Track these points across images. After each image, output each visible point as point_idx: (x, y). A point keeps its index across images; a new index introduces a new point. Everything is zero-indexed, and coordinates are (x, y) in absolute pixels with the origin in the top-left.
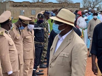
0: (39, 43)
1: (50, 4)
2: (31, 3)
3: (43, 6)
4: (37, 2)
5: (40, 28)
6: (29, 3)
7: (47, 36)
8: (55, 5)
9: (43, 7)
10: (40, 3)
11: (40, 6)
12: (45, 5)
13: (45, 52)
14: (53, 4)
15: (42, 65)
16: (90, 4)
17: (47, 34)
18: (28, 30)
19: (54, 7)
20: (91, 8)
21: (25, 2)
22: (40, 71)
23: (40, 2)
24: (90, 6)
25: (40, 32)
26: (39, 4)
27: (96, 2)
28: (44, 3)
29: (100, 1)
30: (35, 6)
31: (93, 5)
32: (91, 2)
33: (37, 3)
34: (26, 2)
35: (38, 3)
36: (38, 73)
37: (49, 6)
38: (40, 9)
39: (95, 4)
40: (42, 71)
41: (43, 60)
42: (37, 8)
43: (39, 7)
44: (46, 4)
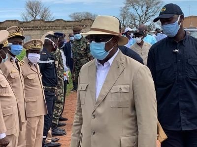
0: (51, 88)
1: (58, 23)
2: (21, 23)
3: (45, 27)
4: (33, 20)
5: (51, 61)
6: (17, 22)
7: (61, 77)
8: (68, 24)
9: (45, 29)
10: (39, 22)
11: (40, 27)
12: (48, 24)
13: (60, 106)
14: (64, 23)
15: (56, 130)
16: (134, 19)
17: (60, 72)
18: (30, 63)
19: (66, 29)
20: (137, 28)
21: (9, 21)
22: (53, 141)
23: (39, 20)
24: (135, 24)
25: (51, 69)
26: (37, 24)
27: (144, 16)
28: (46, 22)
29: (152, 14)
30: (29, 27)
31: (140, 21)
32: (136, 17)
33: (33, 22)
34: (12, 21)
35: (36, 22)
36: (50, 143)
37: (56, 27)
38: (39, 33)
39: (143, 20)
40: (57, 141)
41: (58, 120)
42: (33, 31)
43: (38, 30)
44: (51, 24)
